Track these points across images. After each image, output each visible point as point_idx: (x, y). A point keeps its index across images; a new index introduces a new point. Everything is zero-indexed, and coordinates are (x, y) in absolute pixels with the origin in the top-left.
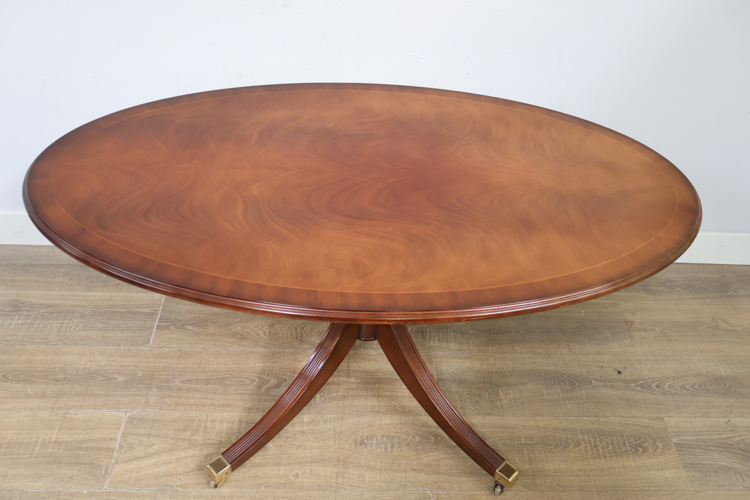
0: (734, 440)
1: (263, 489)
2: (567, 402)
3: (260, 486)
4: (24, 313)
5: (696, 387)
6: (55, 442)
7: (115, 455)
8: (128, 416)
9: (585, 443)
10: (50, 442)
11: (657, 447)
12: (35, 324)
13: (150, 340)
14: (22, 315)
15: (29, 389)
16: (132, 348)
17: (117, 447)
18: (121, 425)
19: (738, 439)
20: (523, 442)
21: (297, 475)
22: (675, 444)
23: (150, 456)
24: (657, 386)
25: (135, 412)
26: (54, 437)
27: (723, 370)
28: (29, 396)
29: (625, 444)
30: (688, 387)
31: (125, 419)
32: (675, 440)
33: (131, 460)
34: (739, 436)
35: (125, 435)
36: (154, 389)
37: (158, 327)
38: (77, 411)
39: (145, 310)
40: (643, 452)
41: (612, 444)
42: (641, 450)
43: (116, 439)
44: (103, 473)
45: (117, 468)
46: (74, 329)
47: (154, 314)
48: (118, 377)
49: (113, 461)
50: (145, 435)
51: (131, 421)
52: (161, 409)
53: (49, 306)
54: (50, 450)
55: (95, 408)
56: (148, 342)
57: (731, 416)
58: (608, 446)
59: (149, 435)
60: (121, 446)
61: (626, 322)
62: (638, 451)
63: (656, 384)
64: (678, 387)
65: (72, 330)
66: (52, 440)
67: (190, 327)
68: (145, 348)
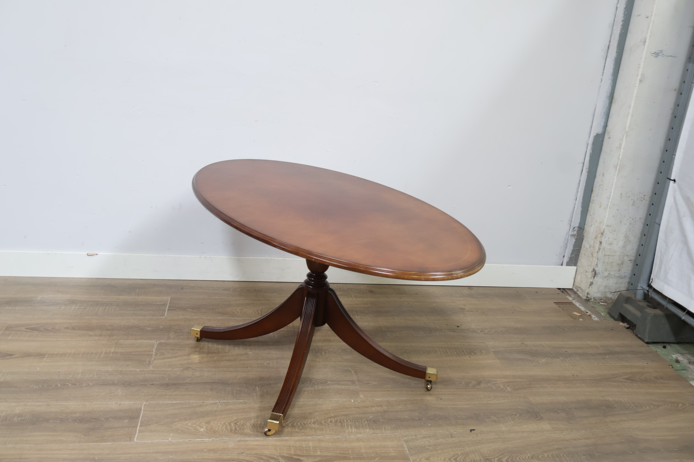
0: (526, 350)
1: (249, 368)
2: (428, 337)
3: (247, 367)
4: (79, 304)
5: (504, 331)
6: (113, 353)
7: (153, 357)
8: (158, 343)
9: (440, 351)
10: (110, 352)
11: (483, 353)
12: (87, 308)
13: (165, 314)
14: (77, 305)
15: (90, 333)
16: (154, 317)
17: (154, 353)
18: (154, 346)
19: (528, 349)
20: (404, 351)
21: (269, 363)
22: (493, 351)
23: (175, 357)
24: (481, 331)
25: (163, 341)
26: (112, 350)
27: (519, 325)
28: (91, 336)
29: (463, 351)
30: (499, 331)
31: (156, 344)
32: (492, 350)
33: (164, 359)
34: (529, 348)
35: (157, 349)
36: (172, 332)
37: (168, 310)
38: (124, 340)
39: (158, 303)
40: (474, 354)
41: (456, 352)
42: (473, 354)
43: (153, 351)
44: (148, 363)
45: (155, 361)
46: (114, 310)
47: (165, 305)
48: (148, 328)
49: (153, 359)
50: (171, 350)
51: (160, 344)
52: (178, 340)
53: (94, 302)
54: (111, 355)
55: (136, 340)
56: (164, 315)
57: (524, 341)
58: (454, 352)
59: (173, 350)
60: (156, 354)
61: (461, 309)
62: (472, 354)
63: (480, 330)
64: (493, 331)
65: (113, 311)
66: (111, 352)
67: (189, 310)
68: (163, 317)
